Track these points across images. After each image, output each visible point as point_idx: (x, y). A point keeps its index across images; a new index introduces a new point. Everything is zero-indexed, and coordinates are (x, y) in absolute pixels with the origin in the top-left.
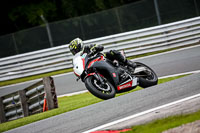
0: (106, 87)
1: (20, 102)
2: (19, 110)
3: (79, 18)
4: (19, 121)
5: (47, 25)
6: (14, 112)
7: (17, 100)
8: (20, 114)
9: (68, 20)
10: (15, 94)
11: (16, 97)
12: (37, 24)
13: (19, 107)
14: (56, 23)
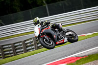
0: (50, 43)
1: (33, 43)
2: (33, 47)
3: (62, 2)
4: (33, 52)
5: (46, 5)
6: (30, 48)
7: (32, 42)
8: (33, 49)
9: (57, 3)
10: (31, 39)
11: (31, 40)
12: (42, 5)
13: (33, 45)
14: (51, 4)
